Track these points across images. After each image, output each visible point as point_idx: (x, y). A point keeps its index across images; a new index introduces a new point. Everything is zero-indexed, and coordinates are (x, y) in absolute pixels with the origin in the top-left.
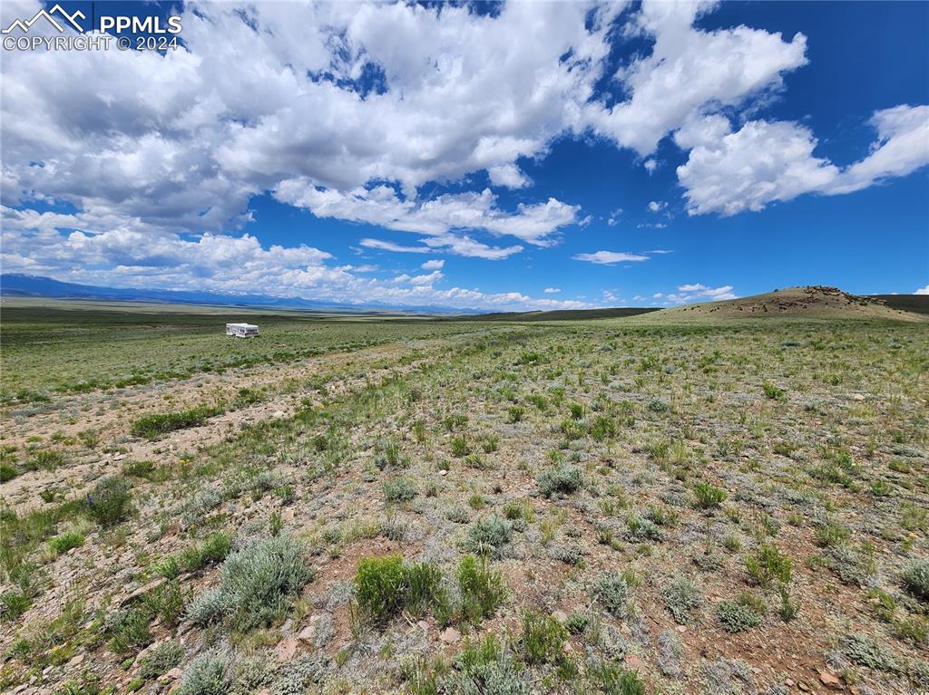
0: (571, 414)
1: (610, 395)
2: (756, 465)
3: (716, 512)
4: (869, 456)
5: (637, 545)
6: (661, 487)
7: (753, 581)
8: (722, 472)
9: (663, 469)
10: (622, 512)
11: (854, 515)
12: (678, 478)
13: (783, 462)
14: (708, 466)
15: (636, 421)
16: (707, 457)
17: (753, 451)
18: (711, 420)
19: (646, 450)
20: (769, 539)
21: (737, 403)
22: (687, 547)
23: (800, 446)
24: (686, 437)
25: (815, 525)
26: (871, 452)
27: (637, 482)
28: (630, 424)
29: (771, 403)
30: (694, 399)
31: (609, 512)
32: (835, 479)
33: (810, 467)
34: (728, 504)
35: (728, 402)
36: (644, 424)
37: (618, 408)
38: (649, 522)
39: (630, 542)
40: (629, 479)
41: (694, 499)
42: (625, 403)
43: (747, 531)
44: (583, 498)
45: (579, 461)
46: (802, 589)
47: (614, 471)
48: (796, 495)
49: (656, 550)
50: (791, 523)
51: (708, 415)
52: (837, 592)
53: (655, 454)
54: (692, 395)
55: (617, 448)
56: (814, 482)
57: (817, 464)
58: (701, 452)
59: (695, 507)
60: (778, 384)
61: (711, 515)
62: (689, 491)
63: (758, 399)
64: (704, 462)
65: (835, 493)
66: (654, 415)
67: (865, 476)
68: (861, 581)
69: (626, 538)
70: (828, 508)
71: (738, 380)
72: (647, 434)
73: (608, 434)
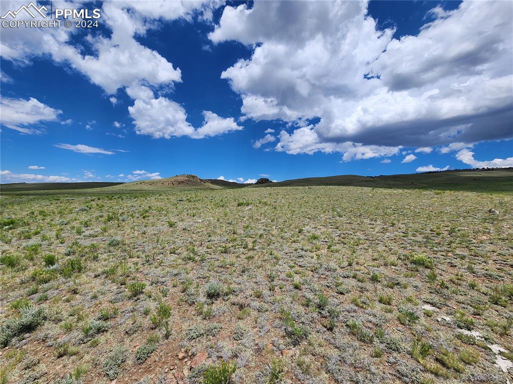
0: (44, 263)
1: (81, 242)
2: (162, 262)
3: (142, 296)
4: (201, 245)
5: (89, 343)
6: (111, 294)
7: (155, 326)
8: (146, 272)
9: (113, 282)
10: (80, 324)
11: (195, 272)
12: (122, 284)
13: (173, 257)
14: (140, 271)
15: (99, 255)
16: (139, 265)
17: (161, 255)
18: (144, 244)
19: (104, 273)
20: (164, 299)
21: (156, 232)
22: (124, 325)
23: (180, 247)
24: (130, 257)
25: (182, 283)
26: (202, 243)
27: (95, 297)
28: (95, 258)
29: (171, 229)
30: (136, 233)
31: (69, 329)
32: (190, 259)
33: (182, 256)
34: (148, 288)
35: (153, 232)
36: (105, 256)
37: (87, 250)
38: (98, 322)
39: (84, 343)
40: (88, 298)
41: (129, 294)
42: (93, 245)
43: (155, 300)
44: (49, 329)
45: (47, 299)
47: (77, 296)
48: (175, 272)
49: (101, 338)
50: (173, 287)
51: (142, 241)
53: (109, 274)
55: (84, 278)
56: (184, 262)
57: (185, 254)
58: (137, 264)
59: (130, 298)
60: (173, 220)
61: (138, 299)
62: (127, 290)
63: (166, 228)
64: (137, 269)
65: (191, 264)
66: (112, 249)
67: (199, 254)
69: (82, 342)
70: (187, 273)
71: (158, 220)
72: (106, 262)
73: (77, 270)
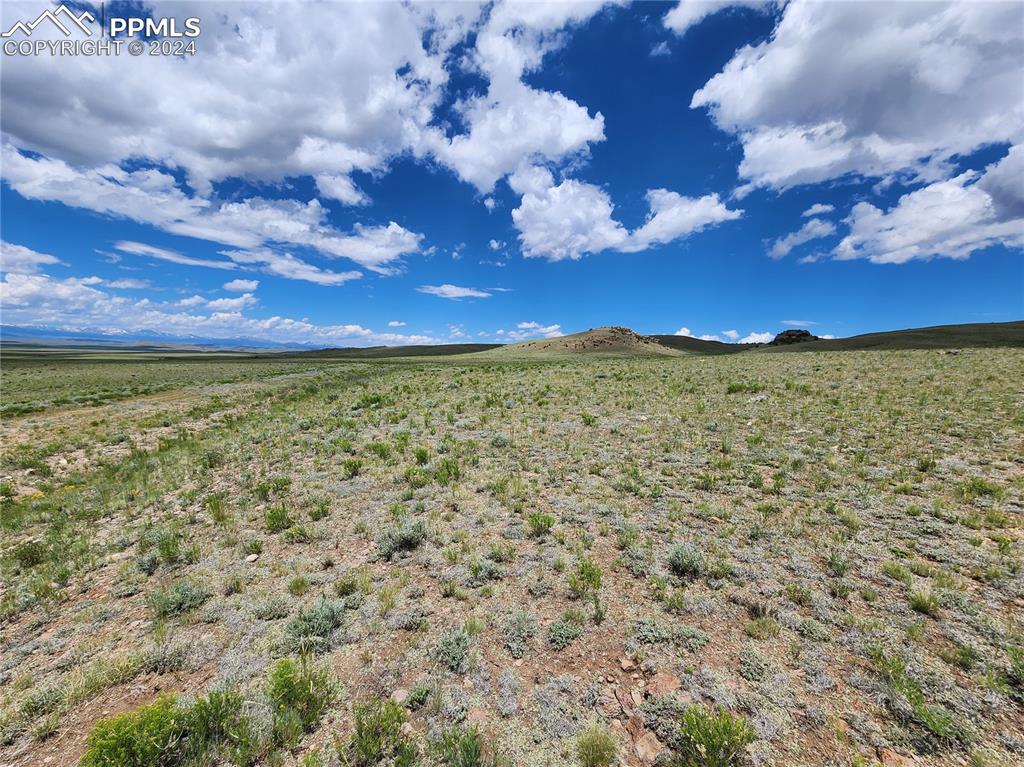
0: (415, 459)
1: (455, 435)
2: (577, 487)
3: (548, 538)
4: (650, 466)
5: (480, 589)
6: (502, 523)
7: (575, 596)
8: (551, 498)
9: (503, 504)
10: (466, 557)
11: (641, 516)
12: (516, 511)
13: (596, 481)
14: (541, 494)
15: (480, 459)
16: (540, 486)
17: (574, 474)
18: (544, 451)
19: (489, 487)
20: (586, 553)
21: (563, 432)
22: (525, 578)
23: (607, 465)
24: (523, 469)
25: (618, 532)
26: (651, 463)
27: (480, 522)
28: (475, 463)
29: (588, 429)
30: (530, 431)
31: (453, 560)
32: (629, 489)
33: (614, 482)
34: (557, 528)
35: (556, 432)
36: (487, 461)
37: (463, 448)
38: (490, 561)
39: (473, 587)
40: (473, 521)
41: (530, 529)
42: (470, 441)
43: (570, 549)
44: (428, 552)
45: (423, 511)
46: (608, 591)
47: (458, 515)
48: (603, 508)
49: (497, 588)
50: (601, 534)
51: (540, 446)
52: (632, 586)
53: (496, 490)
54: (529, 428)
55: (463, 490)
56: (617, 494)
57: (618, 478)
58: (535, 481)
59: (530, 537)
60: (591, 412)
61: (543, 542)
62: (525, 522)
63: (578, 426)
64: (538, 491)
65: (630, 501)
66: (496, 451)
67: (647, 483)
68: (646, 572)
69: (470, 584)
70: (625, 515)
71: (564, 410)
72: (490, 471)
73: (453, 476)
